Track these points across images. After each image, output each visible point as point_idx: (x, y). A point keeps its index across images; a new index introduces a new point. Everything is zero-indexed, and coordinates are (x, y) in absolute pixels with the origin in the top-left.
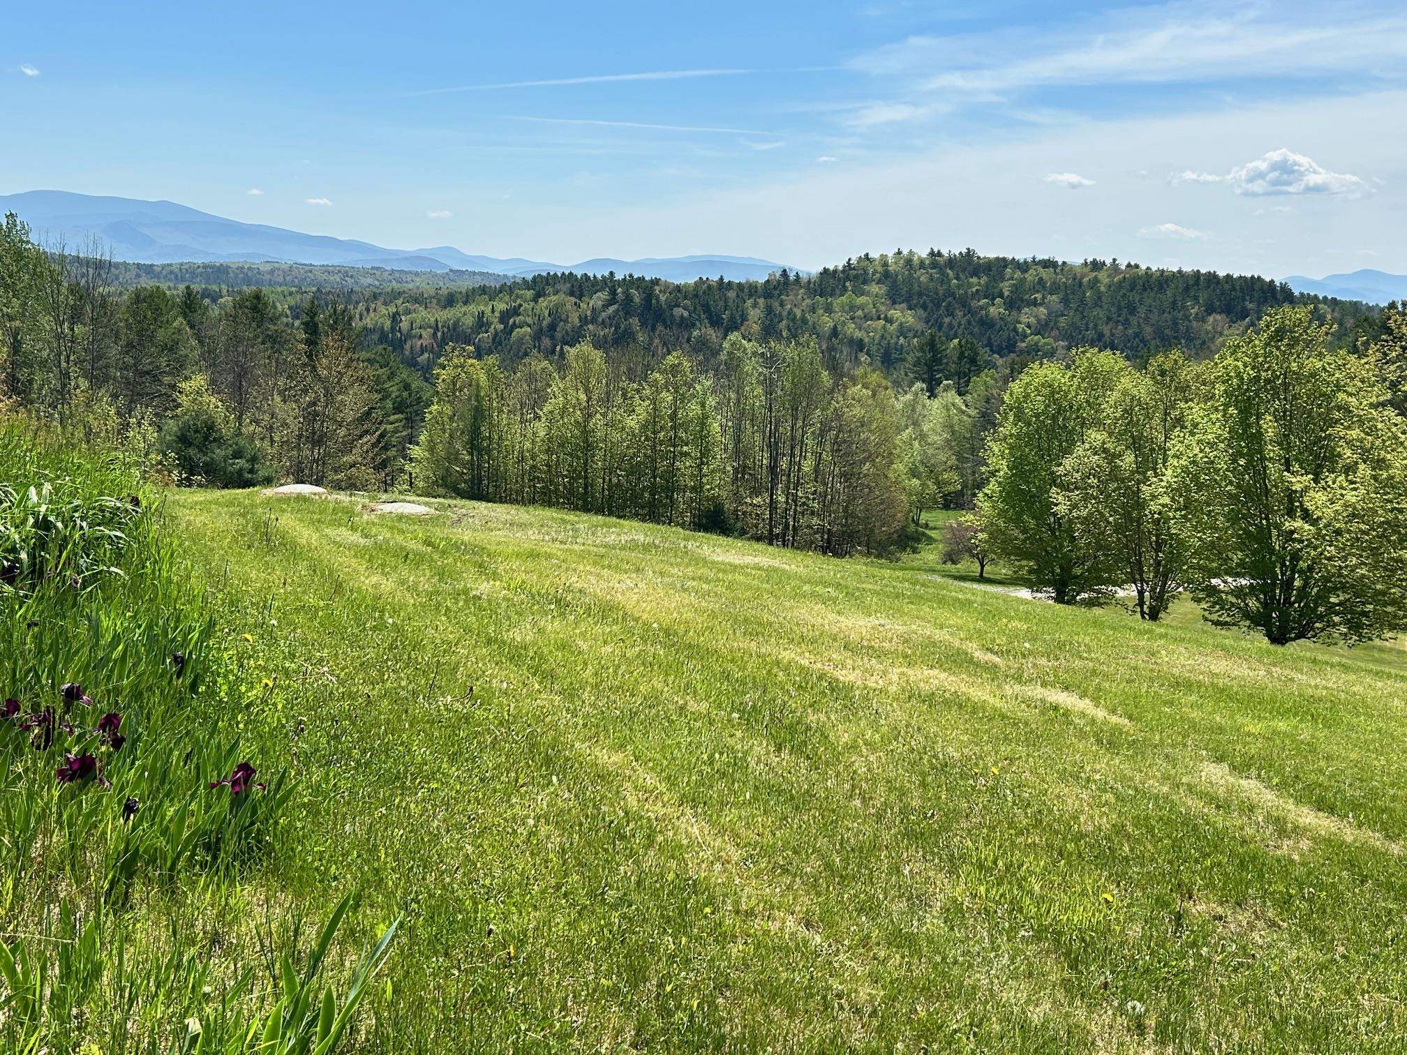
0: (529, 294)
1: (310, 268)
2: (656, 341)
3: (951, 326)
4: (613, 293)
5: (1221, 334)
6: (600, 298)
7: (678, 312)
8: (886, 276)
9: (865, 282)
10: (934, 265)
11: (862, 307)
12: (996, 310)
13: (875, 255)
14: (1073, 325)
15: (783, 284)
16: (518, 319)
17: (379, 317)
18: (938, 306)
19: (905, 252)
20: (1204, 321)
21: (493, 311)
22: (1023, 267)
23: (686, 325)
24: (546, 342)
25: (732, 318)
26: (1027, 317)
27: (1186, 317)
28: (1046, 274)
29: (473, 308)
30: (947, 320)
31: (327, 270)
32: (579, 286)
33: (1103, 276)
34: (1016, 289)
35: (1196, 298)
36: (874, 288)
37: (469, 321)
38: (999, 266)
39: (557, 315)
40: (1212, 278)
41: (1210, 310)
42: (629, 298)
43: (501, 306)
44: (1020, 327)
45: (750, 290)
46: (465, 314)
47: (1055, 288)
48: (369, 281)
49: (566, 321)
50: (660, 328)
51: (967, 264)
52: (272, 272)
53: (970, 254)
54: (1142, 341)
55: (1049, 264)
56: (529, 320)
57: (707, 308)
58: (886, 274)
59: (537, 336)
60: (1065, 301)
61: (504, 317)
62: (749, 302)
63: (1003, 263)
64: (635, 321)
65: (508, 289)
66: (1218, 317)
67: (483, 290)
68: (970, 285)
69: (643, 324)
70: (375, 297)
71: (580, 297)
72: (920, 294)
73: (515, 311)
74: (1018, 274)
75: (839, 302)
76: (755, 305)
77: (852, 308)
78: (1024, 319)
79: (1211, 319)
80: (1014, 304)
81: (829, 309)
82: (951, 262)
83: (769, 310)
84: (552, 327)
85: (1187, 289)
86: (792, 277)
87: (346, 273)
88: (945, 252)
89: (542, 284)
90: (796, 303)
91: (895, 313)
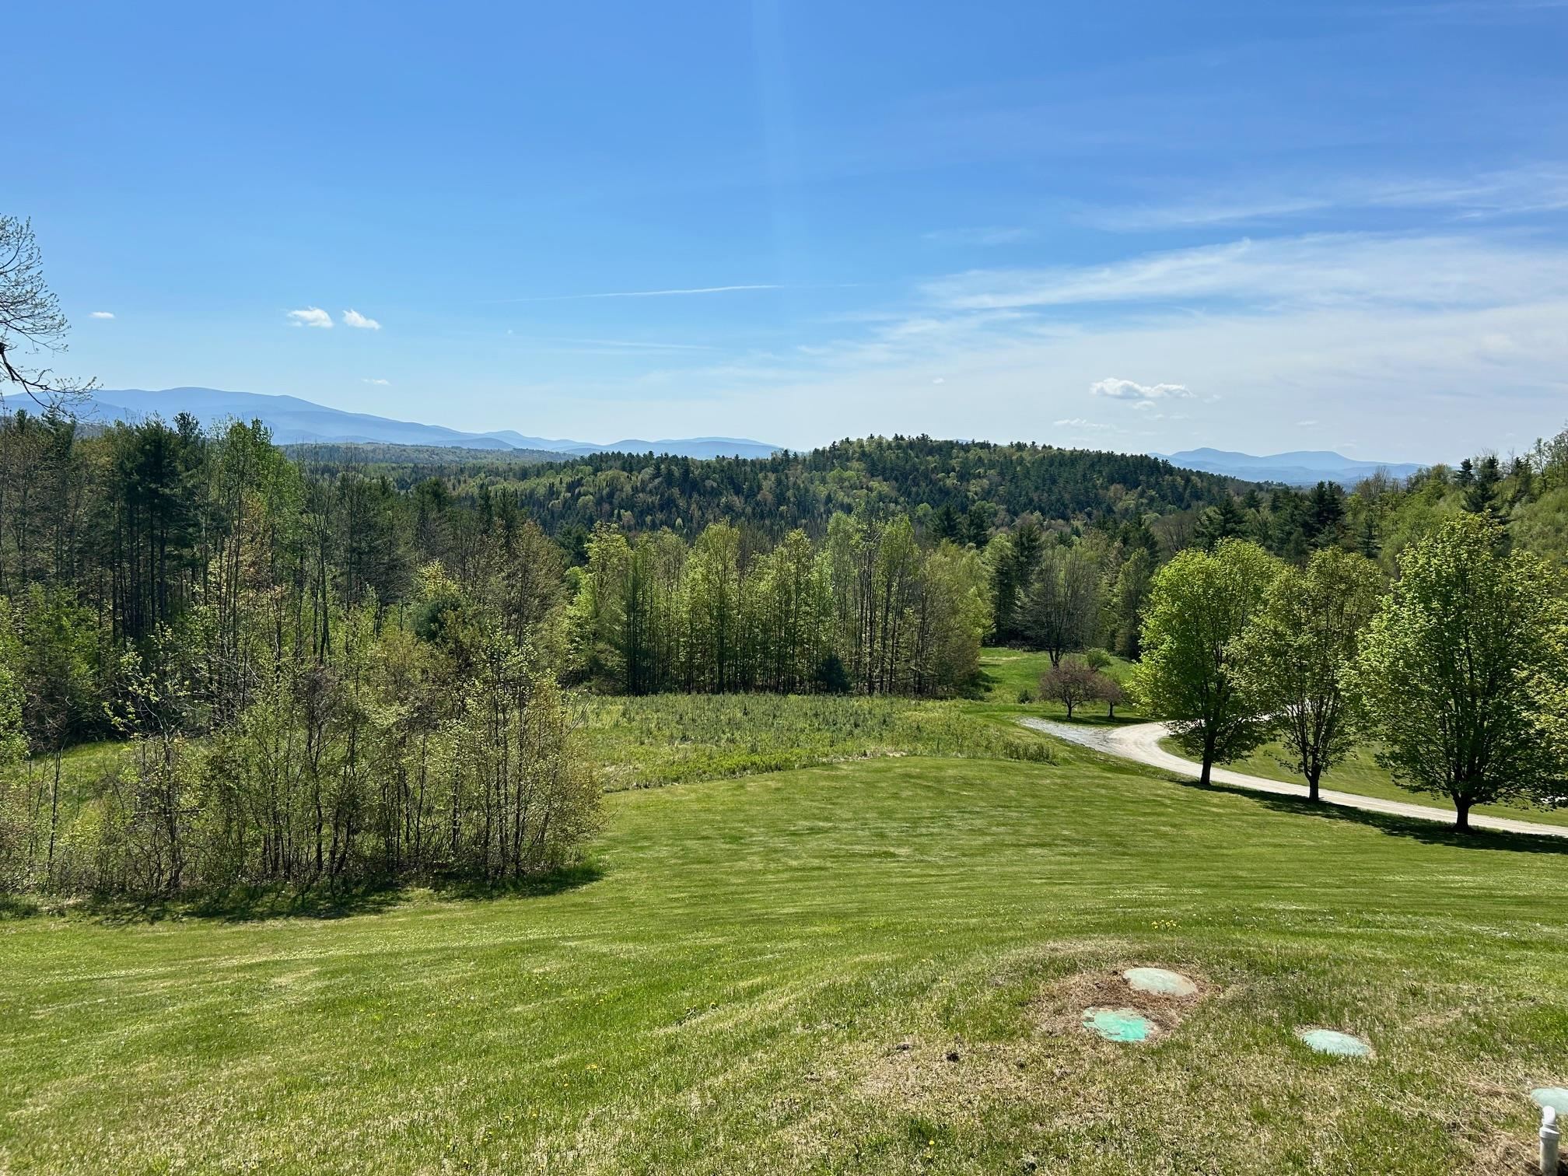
0: (589, 469)
1: (403, 449)
2: (694, 506)
3: (918, 494)
4: (658, 468)
5: (1121, 499)
6: (648, 471)
7: (709, 483)
8: (864, 455)
9: (848, 460)
10: (899, 447)
11: (849, 479)
12: (951, 481)
13: (853, 439)
14: (1010, 493)
15: (784, 462)
16: (582, 489)
17: (471, 487)
18: (907, 479)
19: (876, 437)
20: (1107, 489)
21: (561, 483)
22: (966, 448)
23: (716, 493)
24: (606, 507)
25: (751, 488)
26: (974, 487)
27: (1094, 486)
28: (983, 454)
29: (545, 481)
30: (914, 489)
31: (418, 449)
32: (630, 463)
33: (1025, 454)
34: (965, 464)
35: (1100, 472)
36: (855, 464)
37: (542, 491)
38: (947, 449)
39: (614, 487)
40: (1110, 456)
41: (1112, 481)
42: (670, 473)
43: (567, 479)
44: (970, 494)
45: (759, 466)
46: (539, 485)
47: (992, 465)
48: (451, 457)
49: (621, 490)
50: (695, 495)
51: (923, 445)
52: (374, 451)
53: (924, 438)
54: (1062, 504)
55: (985, 446)
56: (591, 490)
57: (731, 480)
58: (863, 454)
59: (599, 502)
60: (1001, 474)
61: (571, 487)
62: (761, 476)
63: (950, 445)
64: (676, 491)
65: (571, 465)
66: (1118, 486)
67: (551, 466)
68: (928, 462)
69: (683, 492)
70: (462, 471)
71: (631, 471)
72: (892, 469)
73: (579, 483)
74: (962, 454)
75: (831, 475)
76: (766, 478)
77: (841, 480)
78: (972, 488)
79: (1112, 488)
80: (964, 476)
81: (823, 481)
82: (911, 444)
83: (779, 482)
84: (611, 495)
85: (1092, 465)
86: (791, 455)
87: (433, 451)
88: (906, 437)
89: (599, 462)
90: (797, 476)
91: (874, 484)
